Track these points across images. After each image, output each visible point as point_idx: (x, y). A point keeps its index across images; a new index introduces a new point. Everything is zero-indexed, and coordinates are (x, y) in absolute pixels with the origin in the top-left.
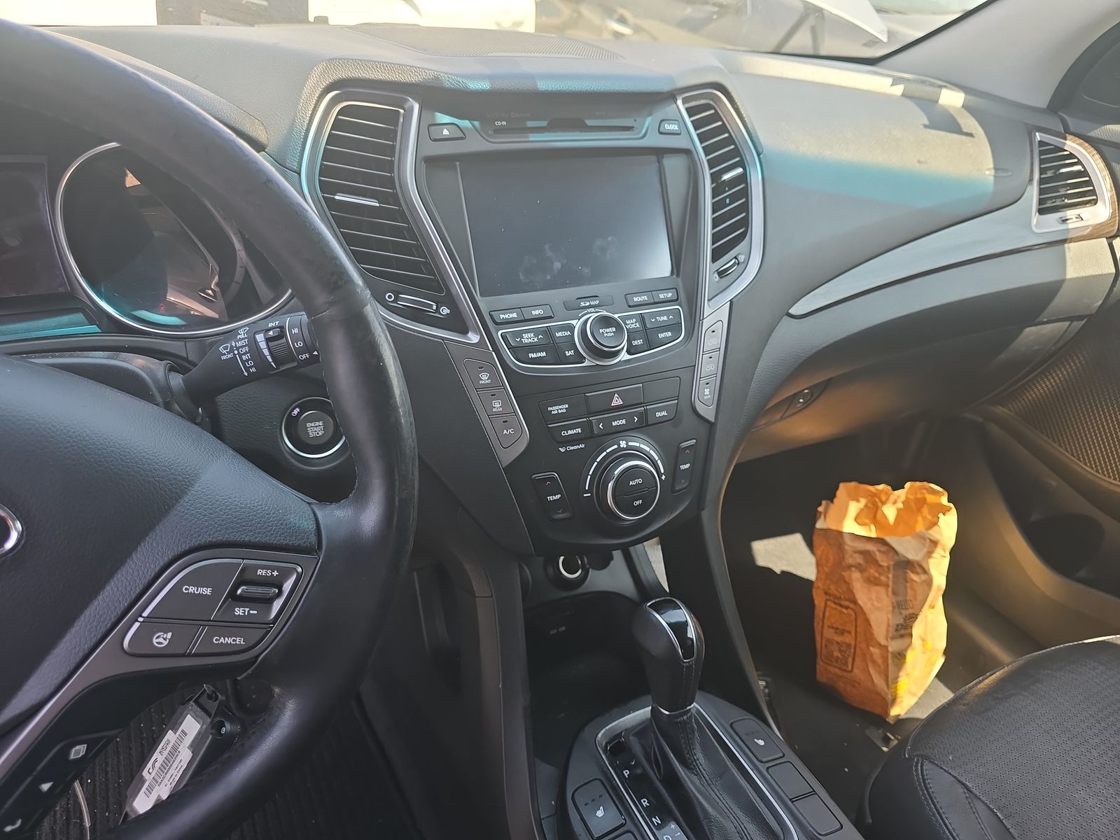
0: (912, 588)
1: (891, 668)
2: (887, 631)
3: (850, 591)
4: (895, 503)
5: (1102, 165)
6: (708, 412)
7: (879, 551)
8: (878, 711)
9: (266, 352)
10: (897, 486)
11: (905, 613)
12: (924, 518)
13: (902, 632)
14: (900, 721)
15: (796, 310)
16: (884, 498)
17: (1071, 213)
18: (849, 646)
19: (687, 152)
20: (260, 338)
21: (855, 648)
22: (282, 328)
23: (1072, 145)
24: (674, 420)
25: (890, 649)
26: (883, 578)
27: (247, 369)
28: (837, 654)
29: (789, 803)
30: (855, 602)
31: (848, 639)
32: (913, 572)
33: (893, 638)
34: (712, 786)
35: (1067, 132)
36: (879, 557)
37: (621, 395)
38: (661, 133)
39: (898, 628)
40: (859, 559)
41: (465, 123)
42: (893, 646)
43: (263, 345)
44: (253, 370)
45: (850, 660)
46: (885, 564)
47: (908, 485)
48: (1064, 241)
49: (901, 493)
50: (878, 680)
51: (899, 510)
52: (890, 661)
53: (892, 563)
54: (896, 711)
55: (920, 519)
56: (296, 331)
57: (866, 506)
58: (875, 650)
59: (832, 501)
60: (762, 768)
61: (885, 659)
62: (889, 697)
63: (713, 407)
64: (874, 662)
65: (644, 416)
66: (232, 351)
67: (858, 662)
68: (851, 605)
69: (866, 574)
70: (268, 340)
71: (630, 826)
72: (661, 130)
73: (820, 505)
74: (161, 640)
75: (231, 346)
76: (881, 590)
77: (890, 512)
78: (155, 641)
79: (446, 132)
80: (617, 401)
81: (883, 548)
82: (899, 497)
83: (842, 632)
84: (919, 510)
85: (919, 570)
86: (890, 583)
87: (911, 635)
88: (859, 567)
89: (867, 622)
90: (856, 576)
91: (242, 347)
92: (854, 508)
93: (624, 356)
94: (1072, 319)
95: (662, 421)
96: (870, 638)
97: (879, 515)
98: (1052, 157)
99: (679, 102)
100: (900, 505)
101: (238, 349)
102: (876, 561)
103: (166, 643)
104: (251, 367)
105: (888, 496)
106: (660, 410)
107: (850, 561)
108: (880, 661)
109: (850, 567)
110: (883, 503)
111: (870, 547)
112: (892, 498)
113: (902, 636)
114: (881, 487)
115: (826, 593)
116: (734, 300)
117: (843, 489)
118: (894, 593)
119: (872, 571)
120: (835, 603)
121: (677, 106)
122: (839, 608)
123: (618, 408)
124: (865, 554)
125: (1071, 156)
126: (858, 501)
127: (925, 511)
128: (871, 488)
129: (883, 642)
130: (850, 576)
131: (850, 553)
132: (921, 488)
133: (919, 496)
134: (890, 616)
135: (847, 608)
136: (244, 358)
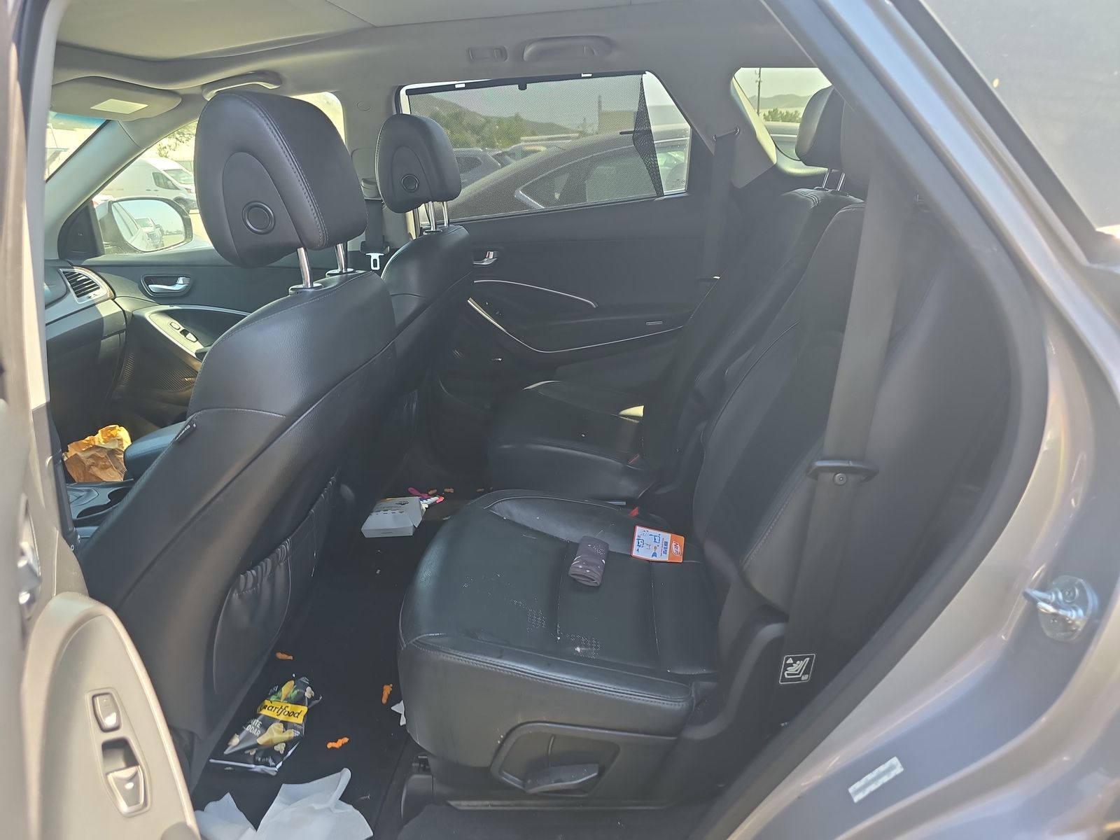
4: (97, 438)
5: (93, 274)
7: (97, 452)
10: (95, 434)
16: (90, 440)
17: (90, 294)
23: (77, 270)
26: (107, 464)
35: (72, 266)
36: (99, 455)
46: (103, 456)
47: (100, 431)
48: (94, 305)
49: (98, 434)
53: (106, 454)
59: (68, 451)
69: (99, 466)
76: (110, 469)
81: (99, 450)
82: (98, 436)
90: (95, 470)
94: (119, 332)
98: (72, 277)
100: (100, 437)
102: (99, 457)
105: (93, 437)
107: (88, 464)
109: (90, 466)
111: (92, 452)
112: (95, 437)
114: (88, 438)
125: (80, 274)
128: (84, 441)
130: (93, 471)
131: (86, 460)
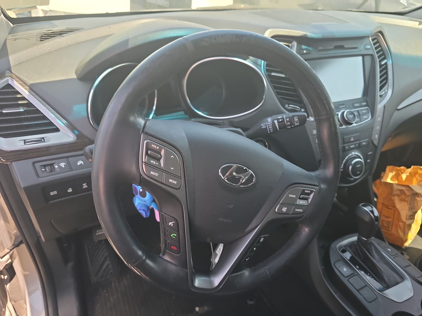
0: (417, 203)
1: (406, 230)
2: (406, 217)
3: (394, 204)
4: (407, 173)
6: (376, 142)
7: (406, 190)
8: (399, 244)
9: (277, 126)
10: (408, 167)
11: (413, 211)
12: (417, 179)
13: (412, 217)
14: (407, 248)
15: (399, 108)
16: (403, 171)
18: (390, 222)
19: (372, 55)
20: (276, 121)
21: (393, 223)
22: (283, 118)
24: (367, 145)
25: (407, 223)
26: (407, 199)
27: (270, 131)
28: (386, 225)
29: (404, 268)
30: (395, 207)
31: (390, 220)
32: (418, 197)
33: (408, 219)
34: (380, 262)
36: (406, 192)
37: (354, 137)
38: (366, 49)
39: (410, 216)
40: (398, 192)
41: (310, 48)
42: (408, 222)
43: (277, 124)
44: (272, 131)
45: (390, 227)
46: (408, 194)
47: (412, 167)
49: (409, 170)
50: (401, 234)
51: (407, 176)
52: (406, 227)
53: (411, 194)
54: (407, 244)
55: (415, 179)
56: (288, 119)
57: (395, 174)
58: (401, 224)
60: (392, 257)
61: (404, 227)
62: (405, 240)
63: (377, 141)
64: (400, 228)
65: (359, 144)
66: (266, 125)
67: (394, 227)
68: (393, 208)
69: (400, 198)
70: (278, 122)
71: (356, 273)
72: (366, 48)
73: (381, 173)
74: (284, 209)
75: (266, 124)
76: (405, 203)
77: (404, 176)
78: (283, 210)
79: (305, 52)
80: (352, 139)
81: (408, 189)
82: (408, 171)
83: (388, 217)
84: (415, 175)
85: (420, 196)
86: (409, 201)
87: (414, 219)
88: (398, 195)
89: (399, 214)
90: (396, 198)
91: (269, 124)
92: (391, 175)
93: (354, 125)
95: (364, 145)
96: (399, 219)
97: (399, 178)
99: (370, 39)
100: (408, 174)
101: (268, 125)
103: (285, 210)
104: (271, 130)
105: (405, 171)
106: (364, 142)
107: (395, 193)
108: (402, 227)
109: (394, 195)
110: (402, 173)
111: (403, 188)
112: (406, 171)
113: (411, 219)
114: (402, 167)
115: (383, 204)
116: (386, 105)
117: (388, 168)
118: (410, 204)
119: (403, 197)
120: (386, 208)
121: (369, 39)
122: (387, 209)
123: (353, 141)
124: (401, 191)
126: (392, 172)
127: (417, 176)
128: (398, 168)
129: (404, 221)
130: (394, 198)
131: (395, 190)
132: (416, 168)
133: (416, 171)
134: (408, 212)
135: (391, 209)
136: (270, 128)
